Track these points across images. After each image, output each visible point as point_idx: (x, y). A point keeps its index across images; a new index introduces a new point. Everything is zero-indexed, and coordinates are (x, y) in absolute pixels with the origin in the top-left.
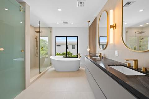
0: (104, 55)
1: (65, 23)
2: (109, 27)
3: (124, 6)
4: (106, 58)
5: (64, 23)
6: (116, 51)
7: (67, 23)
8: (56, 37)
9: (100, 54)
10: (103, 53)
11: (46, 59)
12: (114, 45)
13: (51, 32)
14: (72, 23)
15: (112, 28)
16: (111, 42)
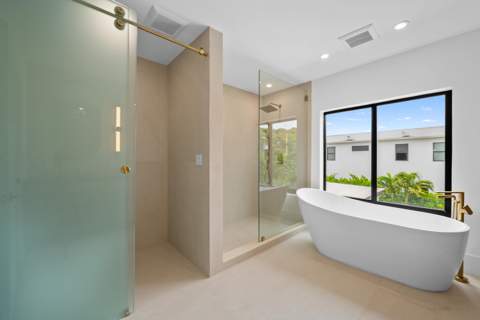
1: (355, 41)
7: (366, 37)
8: (325, 114)
11: (288, 194)
13: (306, 98)
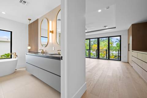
0: (46, 51)
2: (49, 32)
3: (58, 20)
4: (47, 53)
6: (54, 47)
9: (42, 51)
10: (45, 49)
12: (52, 43)
15: (51, 33)
16: (50, 41)
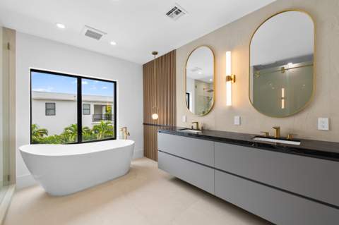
1: (90, 34)
5: (87, 34)
6: (237, 118)
7: (97, 36)
14: (111, 43)
